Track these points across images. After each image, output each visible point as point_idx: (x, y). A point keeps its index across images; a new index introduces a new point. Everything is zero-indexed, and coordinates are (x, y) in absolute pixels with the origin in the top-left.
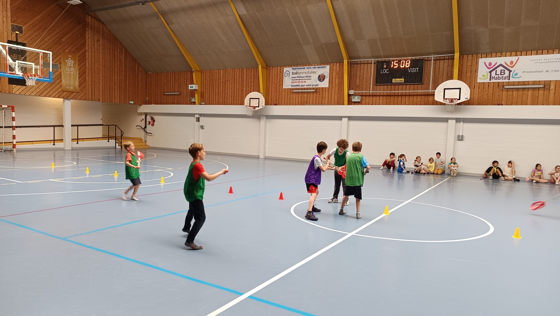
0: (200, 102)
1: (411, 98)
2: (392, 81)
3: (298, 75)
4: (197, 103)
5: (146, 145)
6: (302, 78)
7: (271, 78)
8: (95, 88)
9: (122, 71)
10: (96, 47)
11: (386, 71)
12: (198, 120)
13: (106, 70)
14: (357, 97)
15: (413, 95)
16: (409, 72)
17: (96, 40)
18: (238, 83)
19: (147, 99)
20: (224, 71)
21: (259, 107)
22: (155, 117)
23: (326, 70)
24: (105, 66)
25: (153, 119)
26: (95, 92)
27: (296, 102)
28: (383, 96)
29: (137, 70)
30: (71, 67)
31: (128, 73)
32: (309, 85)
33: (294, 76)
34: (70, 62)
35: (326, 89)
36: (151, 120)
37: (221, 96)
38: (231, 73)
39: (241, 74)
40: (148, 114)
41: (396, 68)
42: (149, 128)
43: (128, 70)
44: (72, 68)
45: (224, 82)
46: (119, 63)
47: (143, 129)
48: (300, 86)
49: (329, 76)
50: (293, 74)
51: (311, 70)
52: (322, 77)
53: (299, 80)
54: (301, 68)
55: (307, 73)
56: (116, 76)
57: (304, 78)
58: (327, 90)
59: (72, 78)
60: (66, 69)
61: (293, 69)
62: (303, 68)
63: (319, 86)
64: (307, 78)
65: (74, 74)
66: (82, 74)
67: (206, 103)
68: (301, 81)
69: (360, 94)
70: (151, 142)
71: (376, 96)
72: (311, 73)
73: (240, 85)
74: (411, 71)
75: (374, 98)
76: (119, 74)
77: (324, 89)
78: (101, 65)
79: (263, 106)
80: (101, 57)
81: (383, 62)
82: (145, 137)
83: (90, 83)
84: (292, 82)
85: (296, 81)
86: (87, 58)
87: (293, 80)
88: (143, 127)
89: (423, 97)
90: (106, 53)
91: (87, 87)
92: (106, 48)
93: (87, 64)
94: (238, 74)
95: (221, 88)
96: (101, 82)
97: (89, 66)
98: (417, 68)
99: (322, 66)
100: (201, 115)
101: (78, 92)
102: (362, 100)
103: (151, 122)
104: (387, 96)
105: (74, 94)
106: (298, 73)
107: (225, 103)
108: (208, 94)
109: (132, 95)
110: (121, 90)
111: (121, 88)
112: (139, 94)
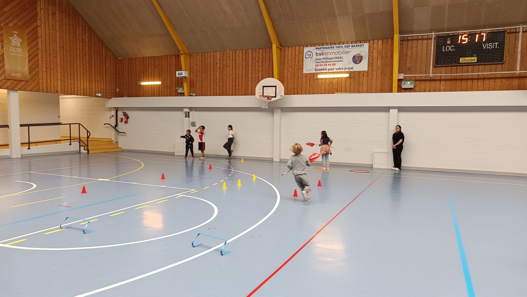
0: (189, 93)
1: (487, 82)
2: (459, 61)
3: (324, 57)
4: (186, 93)
5: (118, 147)
6: (330, 60)
7: (286, 61)
8: (50, 76)
9: (86, 55)
10: (50, 22)
11: (450, 48)
12: (187, 115)
13: (65, 52)
14: (409, 83)
15: (490, 79)
16: (484, 48)
17: (50, 13)
18: (241, 68)
19: (118, 90)
20: (221, 53)
21: (275, 97)
22: (129, 113)
23: (364, 49)
24: (63, 47)
25: (126, 115)
26: (51, 82)
27: (322, 90)
28: (446, 80)
29: (104, 54)
30: (16, 47)
31: (93, 58)
32: (339, 69)
33: (319, 57)
34: (16, 41)
35: (364, 73)
36: (123, 117)
37: (218, 85)
38: (231, 57)
39: (244, 57)
40: (119, 109)
41: (465, 44)
42: (121, 126)
43: (93, 54)
44: (18, 49)
45: (221, 67)
46: (81, 44)
47: (113, 127)
48: (328, 70)
49: (367, 56)
50: (317, 55)
51: (343, 50)
52: (358, 59)
53: (326, 62)
54: (328, 48)
55: (337, 53)
56: (78, 61)
57: (332, 60)
58: (366, 75)
59: (19, 62)
60: (11, 49)
61: (316, 48)
62: (331, 47)
63: (355, 70)
64: (337, 60)
65: (22, 57)
66: (33, 58)
67: (198, 94)
68: (328, 63)
69: (412, 78)
70: (124, 143)
71: (435, 80)
72: (342, 53)
73: (244, 71)
74: (486, 47)
75: (433, 83)
76: (81, 58)
77: (362, 74)
78: (58, 46)
79: (281, 96)
80: (58, 36)
81: (446, 37)
82: (116, 138)
83: (44, 69)
84: (316, 66)
85: (321, 64)
86: (39, 36)
87: (317, 63)
88: (114, 125)
89: (504, 80)
90: (64, 30)
91: (40, 74)
92: (64, 24)
93: (40, 44)
94: (241, 58)
95: (218, 75)
96: (59, 68)
97: (43, 47)
98: (496, 43)
99: (357, 44)
100: (191, 109)
101: (28, 80)
102: (415, 86)
103: (123, 119)
104: (451, 80)
105: (23, 83)
106: (324, 54)
107: (223, 93)
108: (200, 82)
109: (99, 86)
110: (85, 78)
111: (85, 76)
112: (108, 84)
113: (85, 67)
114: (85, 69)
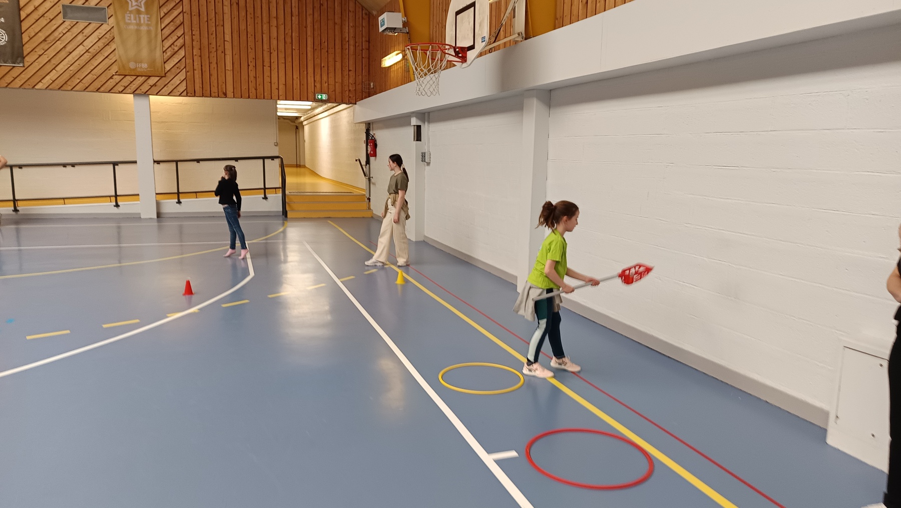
5: (370, 210)
8: (210, 63)
9: (292, 16)
12: (417, 134)
19: (372, 85)
21: (474, 46)
22: (376, 134)
25: (370, 138)
26: (210, 75)
29: (338, 8)
30: (138, 12)
31: (309, 20)
34: (136, 1)
43: (310, 11)
44: (142, 16)
56: (274, 30)
59: (144, 41)
60: (127, 18)
65: (149, 32)
66: (172, 30)
76: (281, 21)
79: (483, 39)
83: (195, 51)
91: (188, 61)
96: (228, 46)
97: (192, 8)
101: (164, 75)
105: (153, 80)
109: (325, 78)
110: (289, 64)
111: (289, 59)
112: (346, 73)
113: (289, 40)
114: (289, 46)
